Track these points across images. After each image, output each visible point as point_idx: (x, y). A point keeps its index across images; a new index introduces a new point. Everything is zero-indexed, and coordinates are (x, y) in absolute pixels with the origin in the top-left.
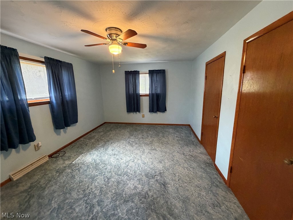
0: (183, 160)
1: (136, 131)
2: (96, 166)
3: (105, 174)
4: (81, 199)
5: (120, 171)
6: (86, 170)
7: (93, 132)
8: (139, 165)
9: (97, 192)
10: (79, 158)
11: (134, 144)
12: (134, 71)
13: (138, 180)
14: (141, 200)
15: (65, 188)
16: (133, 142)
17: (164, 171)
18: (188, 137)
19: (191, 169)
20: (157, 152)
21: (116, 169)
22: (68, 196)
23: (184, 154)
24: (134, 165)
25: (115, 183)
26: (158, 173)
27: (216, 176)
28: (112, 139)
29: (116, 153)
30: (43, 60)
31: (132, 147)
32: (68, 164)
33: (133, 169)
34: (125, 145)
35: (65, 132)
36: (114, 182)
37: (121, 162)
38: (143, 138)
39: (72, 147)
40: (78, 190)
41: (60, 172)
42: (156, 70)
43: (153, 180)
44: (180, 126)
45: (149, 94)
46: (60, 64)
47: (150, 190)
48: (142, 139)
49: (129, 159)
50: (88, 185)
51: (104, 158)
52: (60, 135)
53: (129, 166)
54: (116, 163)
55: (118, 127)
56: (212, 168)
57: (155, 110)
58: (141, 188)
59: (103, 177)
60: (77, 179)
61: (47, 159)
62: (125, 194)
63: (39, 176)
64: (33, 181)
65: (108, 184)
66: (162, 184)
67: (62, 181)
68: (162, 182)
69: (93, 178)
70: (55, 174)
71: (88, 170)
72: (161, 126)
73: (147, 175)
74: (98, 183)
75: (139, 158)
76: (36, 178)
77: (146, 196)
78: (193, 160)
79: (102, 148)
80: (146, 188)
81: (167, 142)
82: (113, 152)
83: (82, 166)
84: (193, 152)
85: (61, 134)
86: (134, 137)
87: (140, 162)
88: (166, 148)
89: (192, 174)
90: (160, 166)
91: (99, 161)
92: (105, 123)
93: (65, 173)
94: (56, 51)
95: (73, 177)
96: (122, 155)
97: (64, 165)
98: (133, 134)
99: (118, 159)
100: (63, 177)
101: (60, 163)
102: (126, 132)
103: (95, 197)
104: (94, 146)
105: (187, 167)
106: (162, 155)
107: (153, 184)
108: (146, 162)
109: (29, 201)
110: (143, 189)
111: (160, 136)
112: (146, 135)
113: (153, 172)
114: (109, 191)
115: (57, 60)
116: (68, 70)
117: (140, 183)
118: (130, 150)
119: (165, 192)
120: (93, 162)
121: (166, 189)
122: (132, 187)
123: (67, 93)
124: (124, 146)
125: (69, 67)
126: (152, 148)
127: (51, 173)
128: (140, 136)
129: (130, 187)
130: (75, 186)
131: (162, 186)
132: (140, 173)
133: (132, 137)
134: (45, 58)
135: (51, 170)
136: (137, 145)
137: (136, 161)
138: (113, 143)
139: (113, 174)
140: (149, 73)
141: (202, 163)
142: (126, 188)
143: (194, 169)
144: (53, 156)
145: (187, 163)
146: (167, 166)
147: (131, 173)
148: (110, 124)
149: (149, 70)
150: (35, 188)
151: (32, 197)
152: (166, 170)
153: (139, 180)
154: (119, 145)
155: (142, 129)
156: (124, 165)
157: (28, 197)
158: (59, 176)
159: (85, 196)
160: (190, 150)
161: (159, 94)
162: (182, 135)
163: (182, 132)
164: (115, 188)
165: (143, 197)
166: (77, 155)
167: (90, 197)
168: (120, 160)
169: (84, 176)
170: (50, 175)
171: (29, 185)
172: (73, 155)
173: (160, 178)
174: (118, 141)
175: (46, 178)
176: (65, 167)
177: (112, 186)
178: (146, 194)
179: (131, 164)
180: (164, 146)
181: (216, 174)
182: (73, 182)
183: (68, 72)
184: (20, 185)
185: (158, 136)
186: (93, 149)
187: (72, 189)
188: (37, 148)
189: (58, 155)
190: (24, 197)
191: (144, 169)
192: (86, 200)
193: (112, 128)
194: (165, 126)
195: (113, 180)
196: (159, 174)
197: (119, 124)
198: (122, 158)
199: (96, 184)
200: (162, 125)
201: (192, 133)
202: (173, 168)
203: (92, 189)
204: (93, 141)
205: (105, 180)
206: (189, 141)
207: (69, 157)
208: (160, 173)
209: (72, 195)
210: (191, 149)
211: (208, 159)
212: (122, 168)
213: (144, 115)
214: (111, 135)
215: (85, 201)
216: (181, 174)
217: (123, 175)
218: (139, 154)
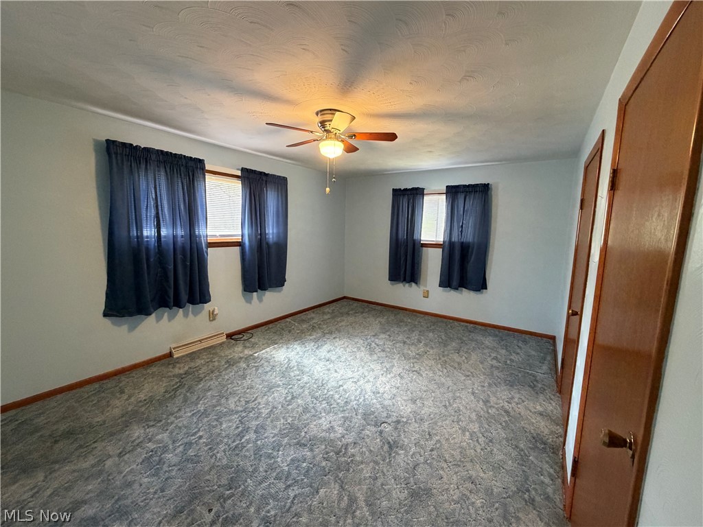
0: (474, 414)
1: (398, 326)
2: (285, 372)
3: (291, 388)
4: (237, 412)
5: (320, 392)
6: (267, 372)
7: (313, 312)
8: (364, 392)
9: (265, 412)
10: (268, 349)
11: (377, 350)
12: (413, 189)
13: (343, 417)
14: (327, 453)
15: (226, 388)
16: (378, 345)
17: (410, 421)
18: (531, 366)
19: (481, 440)
20: (421, 378)
21: (315, 386)
22: (223, 401)
23: (486, 402)
24: (353, 388)
25: (300, 410)
26: (394, 419)
27: (547, 480)
28: (339, 331)
29: (333, 358)
30: (239, 173)
31: (371, 355)
32: (246, 355)
33: (346, 396)
34: (359, 349)
35: (260, 300)
36: (299, 405)
37: (332, 375)
38: (405, 343)
39: (266, 330)
40: (240, 398)
41: (231, 363)
42: (465, 186)
43: (373, 429)
44: (524, 336)
45: (442, 243)
46: (264, 178)
47: (355, 443)
48: (402, 345)
49: (350, 374)
50: (257, 397)
51: (306, 361)
52: (250, 303)
53: (341, 388)
54: (321, 374)
55: (367, 310)
56: (549, 456)
57: (455, 283)
58: (340, 434)
59: (286, 391)
60: (247, 382)
61: (224, 339)
62: (306, 433)
63: (202, 361)
64: (192, 365)
65: (288, 405)
66: (389, 443)
67: (226, 377)
68: (391, 440)
69: (271, 388)
70: (223, 363)
71: (270, 373)
72: (466, 326)
73: (366, 416)
74: (274, 398)
75: (371, 380)
76: (199, 362)
77: (341, 451)
78: (506, 422)
79: (313, 344)
80: (350, 439)
81: (459, 364)
82: (328, 355)
83: (266, 364)
84: (517, 404)
85: (253, 302)
86: (388, 337)
87: (368, 387)
88: (448, 376)
89: (479, 450)
90: (406, 408)
91: (296, 364)
92: (345, 298)
93: (237, 367)
94: (261, 156)
95: (244, 377)
96: (340, 365)
97: (241, 355)
98: (390, 330)
99: (329, 370)
100: (231, 372)
101: (238, 350)
102: (375, 323)
103: (258, 417)
104: (299, 337)
105: (475, 433)
106: (425, 389)
107: (368, 436)
108: (381, 390)
109: (176, 390)
110: (343, 437)
111: (449, 347)
112: (416, 337)
113: (385, 414)
114: (283, 418)
115: (261, 173)
116: (278, 189)
117: (342, 425)
118: (362, 360)
119: (384, 460)
120: (285, 362)
121: (390, 454)
122: (325, 425)
123: (271, 231)
124: (355, 350)
125: (280, 183)
126: (414, 367)
127: (219, 361)
128: (400, 338)
129: (321, 425)
130: (239, 392)
131: (386, 447)
132: (356, 407)
133: (382, 336)
134: (243, 170)
135: (221, 356)
136: (383, 354)
137: (361, 382)
138: (338, 339)
139: (307, 392)
140: (446, 193)
141: (527, 437)
142: (314, 423)
143: (491, 441)
144: (233, 337)
145: (480, 423)
146: (423, 412)
147: (339, 401)
148: (351, 302)
149: (447, 187)
150: (190, 376)
151: (182, 386)
152: (415, 421)
153: (345, 419)
154: (346, 344)
155: (416, 323)
156: (334, 384)
157: (178, 385)
158: (226, 369)
159: (244, 411)
160: (513, 398)
161: (469, 243)
162: (514, 357)
163: (519, 351)
164: (295, 417)
165: (332, 451)
166: (267, 344)
167: (251, 415)
168: (333, 372)
169: (258, 381)
170: (216, 364)
171: (186, 368)
172: (261, 343)
173: (390, 430)
174: (350, 336)
175: (210, 367)
176: (241, 358)
177: (292, 412)
178: (344, 447)
179: (348, 385)
180: (445, 371)
181: (550, 475)
182: (240, 383)
183: (278, 192)
184: (178, 365)
185: (445, 345)
186: (296, 341)
187: (233, 393)
188: (212, 316)
189: (241, 336)
190: (174, 383)
191: (368, 402)
192: (243, 418)
193: (352, 310)
194: (480, 327)
195: (300, 401)
196: (395, 422)
197: (371, 306)
198: (338, 370)
199: (270, 399)
200: (472, 325)
201: (549, 358)
202: (436, 423)
203: (259, 403)
204: (304, 326)
205: (285, 398)
206: (524, 376)
207: (253, 344)
208: (398, 422)
209: (230, 402)
210: (517, 396)
211: (552, 433)
212: (327, 388)
213: (428, 291)
214: (343, 323)
215: (240, 418)
216: (447, 439)
217: (321, 399)
218: (376, 373)
